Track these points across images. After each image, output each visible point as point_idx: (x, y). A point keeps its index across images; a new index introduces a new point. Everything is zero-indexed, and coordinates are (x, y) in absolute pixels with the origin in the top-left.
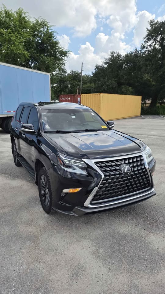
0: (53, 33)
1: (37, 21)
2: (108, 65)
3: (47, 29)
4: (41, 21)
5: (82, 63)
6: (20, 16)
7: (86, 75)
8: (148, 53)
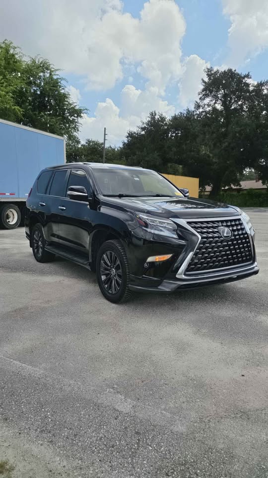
0: (60, 80)
1: (34, 62)
2: (147, 132)
3: (51, 74)
4: (40, 61)
5: (105, 128)
6: (7, 51)
7: (111, 148)
8: (206, 115)
